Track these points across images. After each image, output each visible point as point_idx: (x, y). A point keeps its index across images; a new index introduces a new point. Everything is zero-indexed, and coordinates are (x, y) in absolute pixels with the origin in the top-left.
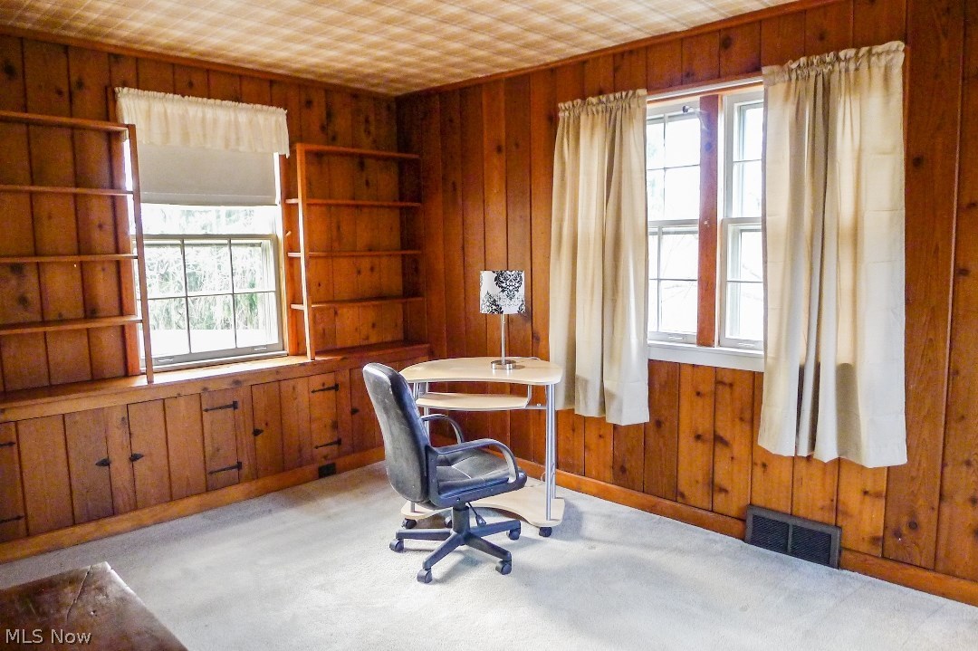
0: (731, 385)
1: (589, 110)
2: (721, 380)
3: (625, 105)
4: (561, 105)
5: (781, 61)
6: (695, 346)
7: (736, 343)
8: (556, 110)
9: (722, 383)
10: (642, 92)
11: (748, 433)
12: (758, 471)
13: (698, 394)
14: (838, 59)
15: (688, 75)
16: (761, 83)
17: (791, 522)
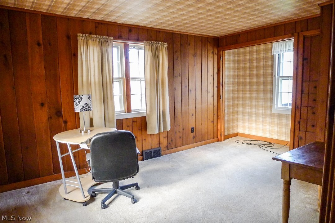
0: (136, 122)
1: (93, 39)
2: (133, 120)
3: (107, 40)
4: (78, 34)
5: (147, 40)
6: (127, 113)
7: (135, 111)
8: (77, 36)
9: (134, 122)
10: (112, 38)
11: (141, 133)
12: (144, 141)
13: (128, 126)
14: (158, 43)
15: (120, 36)
16: (143, 44)
17: (152, 150)
